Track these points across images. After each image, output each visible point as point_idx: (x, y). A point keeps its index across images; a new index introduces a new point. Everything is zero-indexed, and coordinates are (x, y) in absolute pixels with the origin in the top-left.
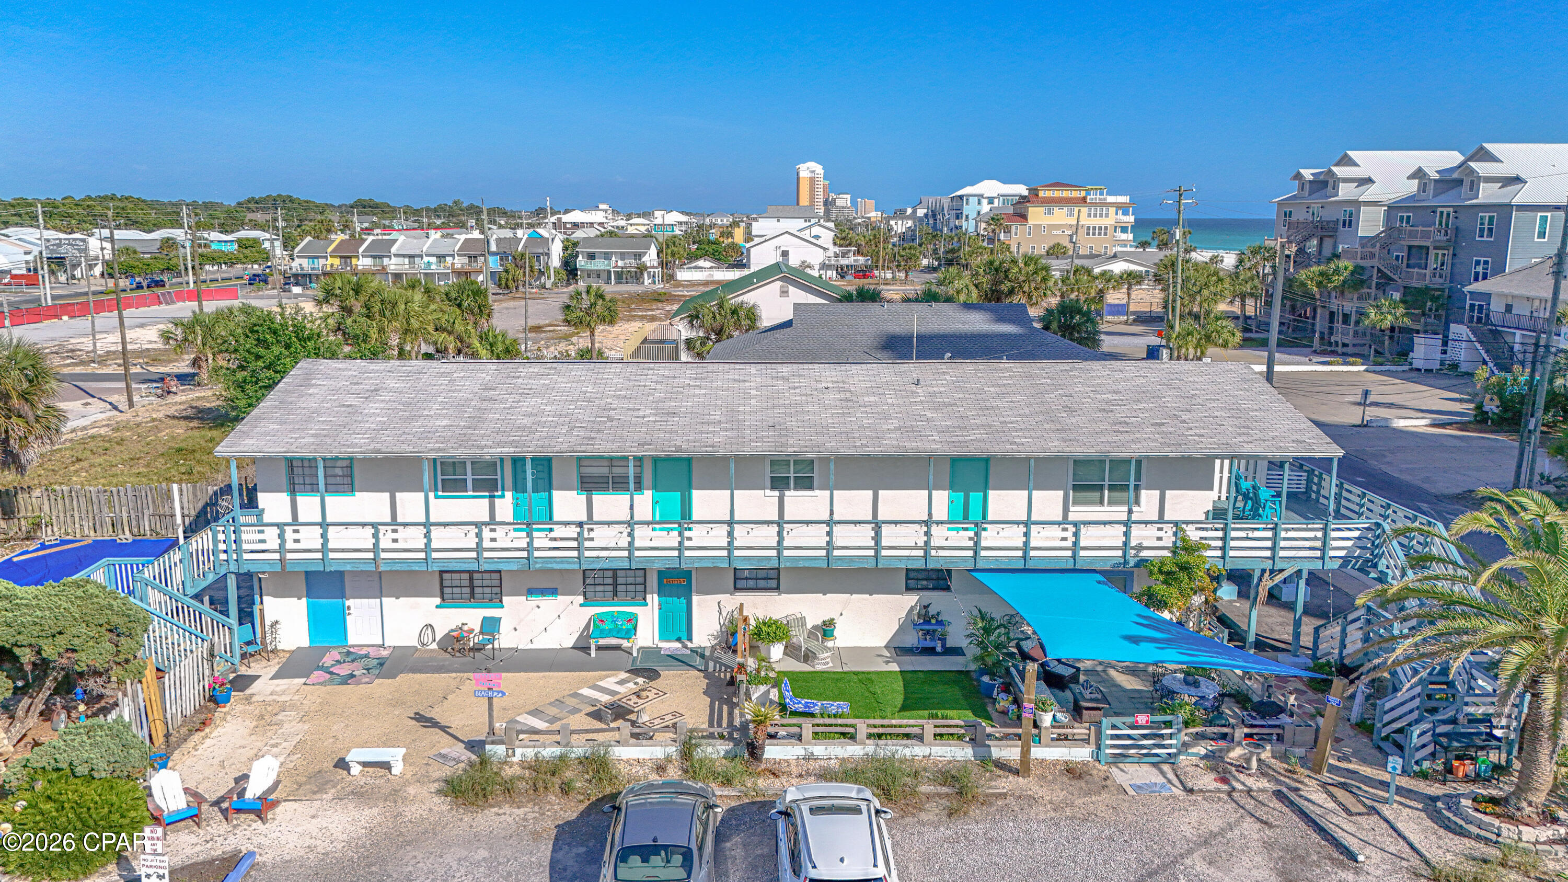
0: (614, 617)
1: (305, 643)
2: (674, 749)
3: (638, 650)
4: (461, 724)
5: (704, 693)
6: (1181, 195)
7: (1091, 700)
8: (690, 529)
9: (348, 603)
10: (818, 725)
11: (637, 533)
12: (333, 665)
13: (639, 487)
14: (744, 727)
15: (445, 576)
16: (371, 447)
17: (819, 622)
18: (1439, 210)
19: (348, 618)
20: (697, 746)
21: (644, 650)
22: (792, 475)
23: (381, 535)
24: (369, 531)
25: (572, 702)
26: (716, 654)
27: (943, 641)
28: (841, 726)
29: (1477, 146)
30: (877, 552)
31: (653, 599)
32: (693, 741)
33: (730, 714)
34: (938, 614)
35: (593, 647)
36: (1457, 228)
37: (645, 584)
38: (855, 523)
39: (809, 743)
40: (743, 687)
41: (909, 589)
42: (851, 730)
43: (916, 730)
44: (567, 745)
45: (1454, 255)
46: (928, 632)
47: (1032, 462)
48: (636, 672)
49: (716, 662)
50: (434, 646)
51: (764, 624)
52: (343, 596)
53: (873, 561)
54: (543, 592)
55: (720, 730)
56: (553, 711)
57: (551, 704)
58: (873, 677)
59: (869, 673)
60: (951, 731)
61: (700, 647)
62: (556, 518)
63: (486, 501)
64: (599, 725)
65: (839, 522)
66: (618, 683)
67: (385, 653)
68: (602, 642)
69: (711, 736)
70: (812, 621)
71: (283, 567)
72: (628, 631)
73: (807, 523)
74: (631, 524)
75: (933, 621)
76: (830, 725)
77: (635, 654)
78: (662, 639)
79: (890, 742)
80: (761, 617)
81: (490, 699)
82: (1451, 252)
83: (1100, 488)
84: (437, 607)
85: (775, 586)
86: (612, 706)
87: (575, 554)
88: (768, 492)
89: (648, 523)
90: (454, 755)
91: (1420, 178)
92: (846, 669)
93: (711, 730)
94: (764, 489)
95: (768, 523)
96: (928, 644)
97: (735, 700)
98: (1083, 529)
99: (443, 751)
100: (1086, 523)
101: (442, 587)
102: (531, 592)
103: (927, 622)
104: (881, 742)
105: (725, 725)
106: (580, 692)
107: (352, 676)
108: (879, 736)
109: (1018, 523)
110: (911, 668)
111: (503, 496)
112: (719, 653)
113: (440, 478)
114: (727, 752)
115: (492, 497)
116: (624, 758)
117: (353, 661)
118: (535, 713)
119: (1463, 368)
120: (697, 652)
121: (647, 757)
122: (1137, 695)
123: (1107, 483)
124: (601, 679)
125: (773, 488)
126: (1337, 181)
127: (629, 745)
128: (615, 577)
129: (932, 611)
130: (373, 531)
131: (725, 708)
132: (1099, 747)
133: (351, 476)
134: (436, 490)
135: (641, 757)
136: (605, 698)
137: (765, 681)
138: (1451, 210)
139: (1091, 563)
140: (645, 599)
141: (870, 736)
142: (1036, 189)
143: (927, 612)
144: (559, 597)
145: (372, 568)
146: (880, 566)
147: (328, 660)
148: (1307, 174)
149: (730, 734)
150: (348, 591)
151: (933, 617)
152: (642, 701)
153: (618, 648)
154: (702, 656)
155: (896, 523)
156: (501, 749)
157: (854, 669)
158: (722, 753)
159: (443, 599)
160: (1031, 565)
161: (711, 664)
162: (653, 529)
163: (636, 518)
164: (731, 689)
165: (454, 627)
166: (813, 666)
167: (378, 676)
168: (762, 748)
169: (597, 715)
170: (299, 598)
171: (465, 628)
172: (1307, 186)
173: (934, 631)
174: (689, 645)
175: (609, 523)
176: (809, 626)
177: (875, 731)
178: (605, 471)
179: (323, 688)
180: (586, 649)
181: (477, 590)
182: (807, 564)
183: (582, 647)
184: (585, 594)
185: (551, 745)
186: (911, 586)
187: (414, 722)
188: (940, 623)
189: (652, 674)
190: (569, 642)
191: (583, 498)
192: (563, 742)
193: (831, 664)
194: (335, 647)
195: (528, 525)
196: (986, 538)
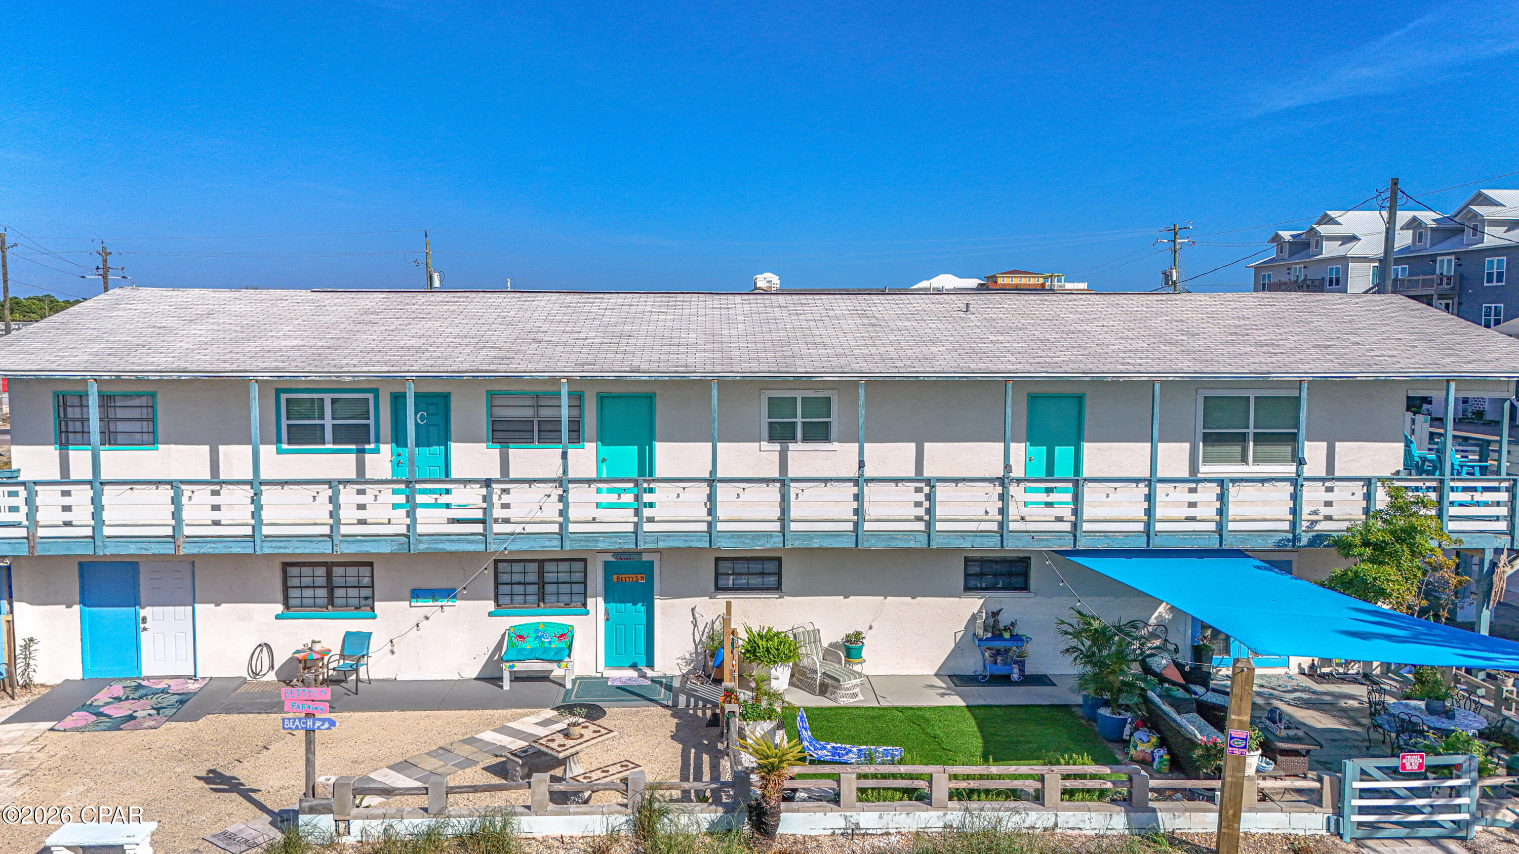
0: (539, 632)
1: (77, 674)
2: (624, 819)
3: (574, 682)
4: (278, 785)
5: (673, 737)
6: (1176, 234)
7: (1289, 739)
8: (651, 491)
9: (142, 613)
10: (865, 776)
11: (572, 497)
12: (107, 704)
13: (576, 436)
14: (741, 779)
15: (293, 571)
16: (175, 365)
17: (839, 638)
18: (1439, 258)
19: (143, 635)
20: (663, 813)
21: (584, 682)
22: (799, 420)
23: (185, 500)
24: (167, 493)
25: (466, 751)
26: (689, 685)
27: (1022, 665)
28: (902, 777)
29: (1475, 192)
30: (929, 524)
31: (597, 605)
32: (656, 805)
33: (715, 768)
34: (1013, 624)
35: (506, 676)
36: (1462, 277)
37: (585, 583)
38: (896, 481)
39: (851, 808)
40: (736, 722)
41: (968, 589)
42: (922, 784)
43: (1031, 786)
44: (440, 813)
45: (1460, 304)
46: (999, 652)
47: (1157, 386)
48: (567, 708)
49: (689, 696)
50: (271, 677)
51: (761, 637)
52: (135, 602)
53: (923, 538)
54: (434, 594)
55: (699, 785)
56: (433, 764)
57: (429, 754)
58: (928, 714)
59: (920, 709)
60: (1090, 784)
61: (665, 677)
62: (454, 475)
63: (353, 457)
64: (497, 780)
65: (872, 480)
66: (541, 724)
67: (193, 686)
68: (519, 667)
69: (686, 796)
70: (831, 635)
71: (31, 548)
72: (558, 651)
73: (826, 481)
74: (563, 482)
75: (1007, 635)
76: (884, 777)
77: (569, 686)
78: (609, 665)
79: (988, 805)
80: (755, 629)
81: (310, 732)
82: (1456, 300)
83: (1242, 439)
84: (278, 617)
85: (775, 585)
86: (522, 753)
87: (479, 528)
88: (765, 445)
89: (589, 481)
90: (248, 834)
91: (1414, 229)
92: (884, 704)
93: (686, 785)
94: (759, 441)
95: (767, 481)
96: (1001, 670)
97: (720, 746)
98: (1233, 490)
99: (231, 829)
100: (1234, 481)
101: (286, 588)
102: (417, 594)
103: (997, 636)
104: (974, 805)
105: (707, 777)
106: (479, 736)
107: (131, 717)
108: (971, 792)
109: (1137, 481)
110: (981, 702)
111: (377, 451)
112: (694, 684)
113: (284, 422)
114: (713, 824)
115: (361, 452)
116: (538, 836)
117: (141, 698)
118: (403, 767)
119: (1488, 417)
120: (661, 683)
121: (577, 833)
122: (1338, 737)
123: (1251, 430)
124: (514, 719)
125: (772, 439)
126: (1320, 240)
127: (546, 813)
128: (541, 572)
129: (1004, 620)
130: (171, 493)
131: (706, 758)
132: (1339, 812)
133: (152, 420)
134: (279, 441)
135: (566, 833)
136: (518, 744)
137: (769, 714)
138: (1453, 257)
139: (1244, 541)
140: (584, 605)
141: (955, 795)
142: (995, 277)
143: (996, 622)
144: (458, 603)
145: (169, 549)
146: (934, 545)
147: (102, 697)
148: (1286, 235)
149: (716, 793)
150: (144, 597)
151: (1006, 629)
152: (572, 743)
153: (543, 677)
154: (669, 688)
155: (956, 481)
156: (326, 822)
157: (896, 704)
158: (705, 826)
159: (287, 606)
160: (1157, 543)
161: (682, 699)
162: (599, 491)
163: (571, 475)
164: (716, 731)
165: (301, 647)
166: (835, 700)
167: (170, 719)
168: (776, 814)
169: (500, 770)
170: (69, 606)
171: (317, 648)
172: (1286, 248)
173: (1007, 651)
174: (650, 673)
175: (530, 482)
176: (825, 644)
177: (963, 785)
178: (527, 413)
179: (78, 735)
180: (496, 680)
181: (339, 593)
182: (826, 543)
183: (491, 677)
184: (496, 600)
185: (412, 814)
186: (971, 585)
187: (202, 784)
188: (1016, 638)
189: (594, 712)
190: (472, 670)
191: (495, 452)
192: (434, 809)
193: (860, 697)
194: (120, 680)
195: (408, 483)
196: (1091, 504)
